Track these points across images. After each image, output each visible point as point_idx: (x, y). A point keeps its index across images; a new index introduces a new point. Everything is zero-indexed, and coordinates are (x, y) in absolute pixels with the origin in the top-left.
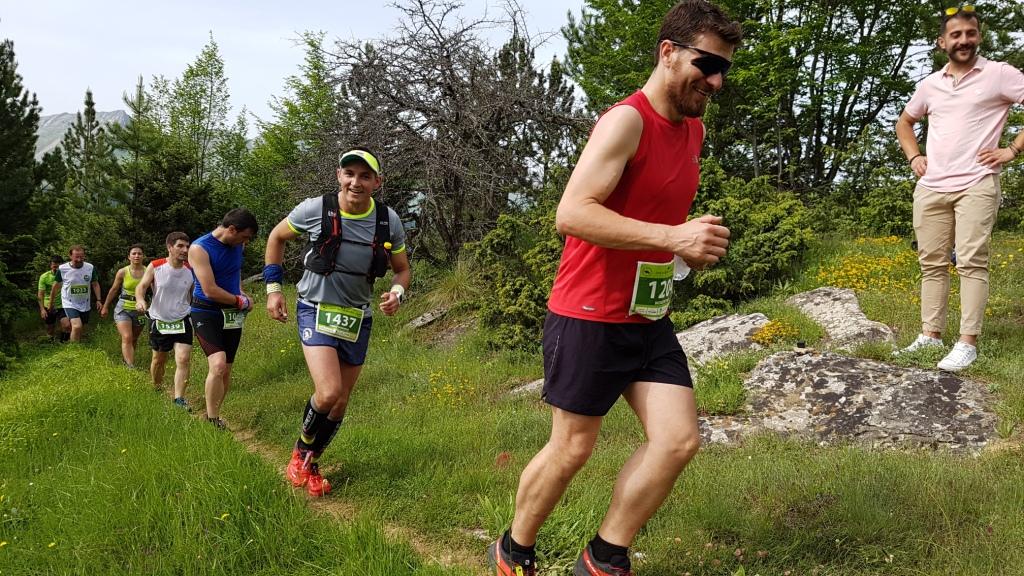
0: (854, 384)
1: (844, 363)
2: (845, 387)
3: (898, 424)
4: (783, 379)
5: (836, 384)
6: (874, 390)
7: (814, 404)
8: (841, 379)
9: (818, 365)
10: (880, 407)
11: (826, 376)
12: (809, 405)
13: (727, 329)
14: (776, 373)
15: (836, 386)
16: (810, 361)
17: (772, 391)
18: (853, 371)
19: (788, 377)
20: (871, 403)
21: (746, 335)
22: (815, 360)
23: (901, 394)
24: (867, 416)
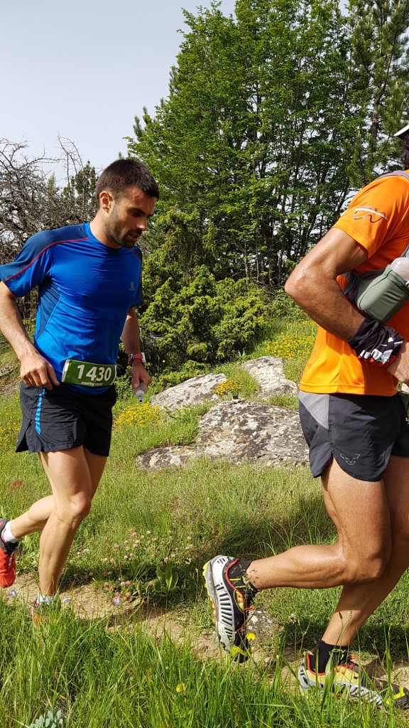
0: (263, 422)
1: (260, 409)
2: (257, 425)
3: (285, 450)
4: (223, 420)
5: (253, 423)
6: (275, 427)
7: (238, 437)
8: (256, 419)
9: (244, 410)
10: (275, 439)
11: (248, 417)
12: (235, 437)
13: (200, 385)
14: (220, 416)
15: (252, 425)
16: (240, 408)
17: (215, 428)
18: (265, 414)
19: (226, 418)
20: (270, 436)
21: (211, 389)
22: (243, 406)
23: (290, 430)
24: (267, 444)
